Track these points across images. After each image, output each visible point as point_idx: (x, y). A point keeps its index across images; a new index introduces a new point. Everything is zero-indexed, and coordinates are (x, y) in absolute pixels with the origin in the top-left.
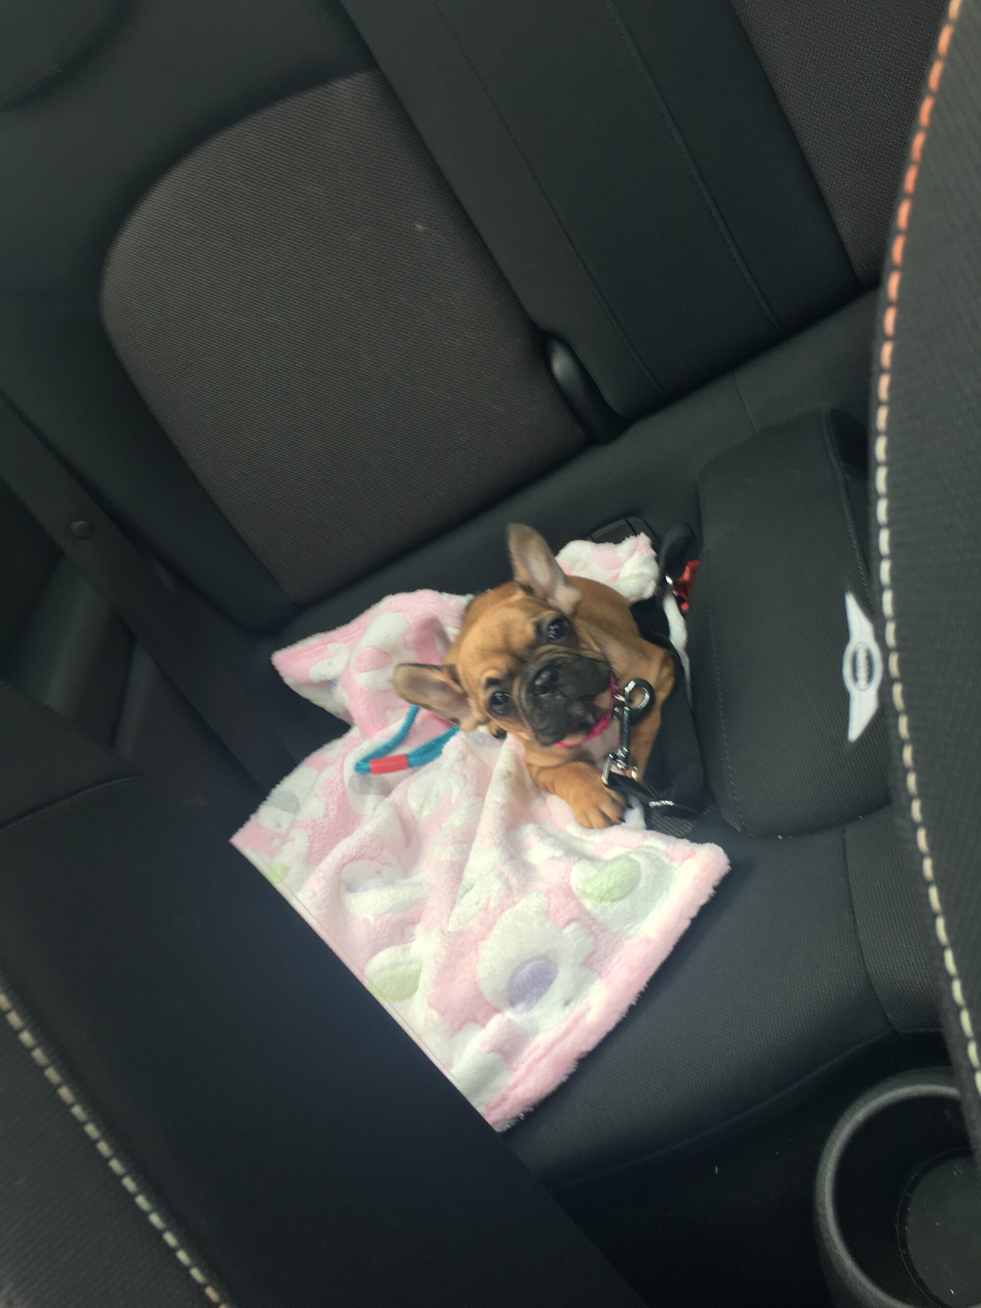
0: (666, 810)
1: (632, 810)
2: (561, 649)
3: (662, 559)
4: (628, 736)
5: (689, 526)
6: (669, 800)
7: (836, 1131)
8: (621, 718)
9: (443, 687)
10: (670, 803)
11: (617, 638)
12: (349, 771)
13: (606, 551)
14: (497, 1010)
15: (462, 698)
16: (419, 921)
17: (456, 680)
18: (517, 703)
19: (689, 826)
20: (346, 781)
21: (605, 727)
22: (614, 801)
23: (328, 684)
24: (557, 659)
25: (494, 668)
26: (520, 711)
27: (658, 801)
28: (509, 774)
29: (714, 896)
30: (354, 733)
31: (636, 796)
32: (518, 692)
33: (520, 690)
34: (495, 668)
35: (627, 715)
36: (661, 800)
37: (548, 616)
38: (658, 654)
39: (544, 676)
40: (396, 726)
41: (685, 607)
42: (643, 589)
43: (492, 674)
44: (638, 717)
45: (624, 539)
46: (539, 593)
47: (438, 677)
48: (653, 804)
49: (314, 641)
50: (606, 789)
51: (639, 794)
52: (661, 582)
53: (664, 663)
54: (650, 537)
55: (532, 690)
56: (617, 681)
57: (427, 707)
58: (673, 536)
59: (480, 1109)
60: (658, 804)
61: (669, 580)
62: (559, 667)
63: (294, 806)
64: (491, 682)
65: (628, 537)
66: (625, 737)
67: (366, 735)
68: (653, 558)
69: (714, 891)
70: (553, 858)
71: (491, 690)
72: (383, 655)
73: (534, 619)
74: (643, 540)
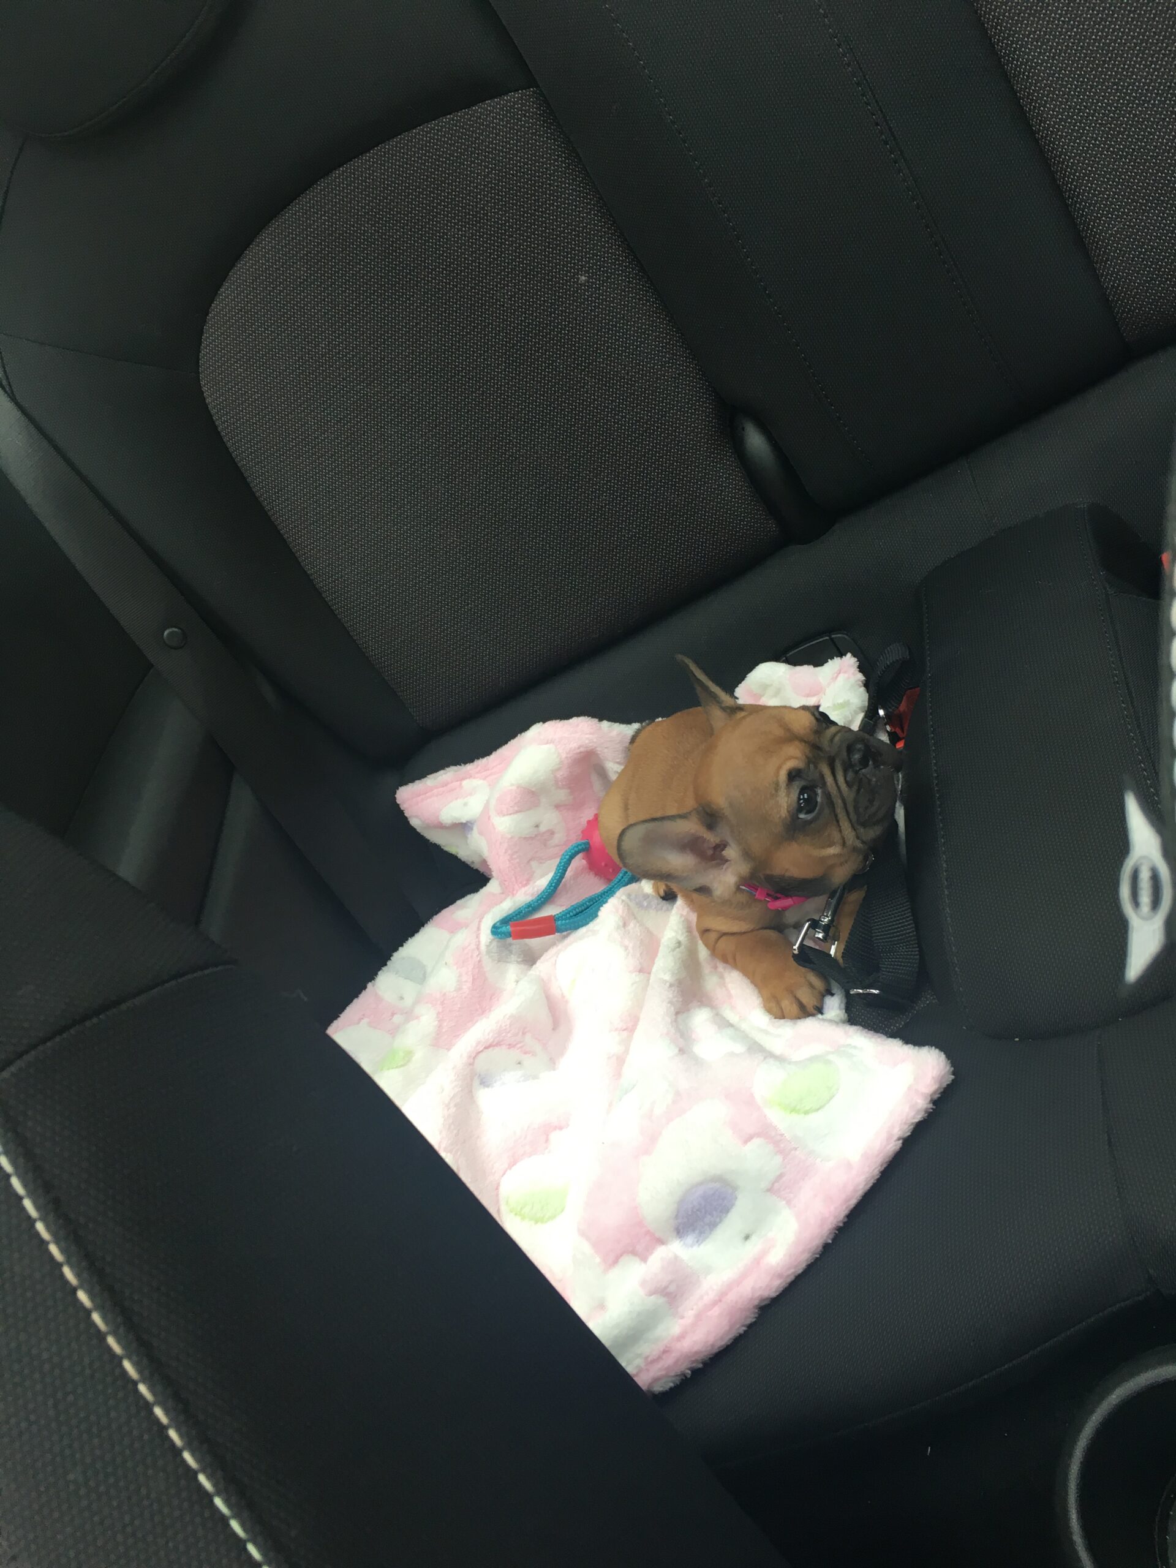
0: (871, 1001)
1: (832, 998)
3: (872, 685)
5: (908, 646)
6: (875, 988)
10: (876, 992)
13: (806, 672)
14: (661, 1242)
16: (566, 1126)
19: (900, 1020)
20: (483, 948)
22: (811, 985)
23: (463, 828)
28: (679, 944)
29: (931, 1110)
30: (492, 887)
31: (838, 980)
36: (864, 987)
40: (542, 882)
41: (901, 746)
42: (849, 722)
45: (826, 661)
48: (857, 991)
49: (447, 776)
50: (797, 966)
51: (842, 978)
52: (871, 714)
54: (858, 658)
58: (887, 658)
60: (862, 991)
61: (881, 712)
63: (420, 975)
65: (831, 659)
67: (507, 891)
68: (861, 683)
70: (732, 1054)
72: (529, 795)
74: (849, 661)
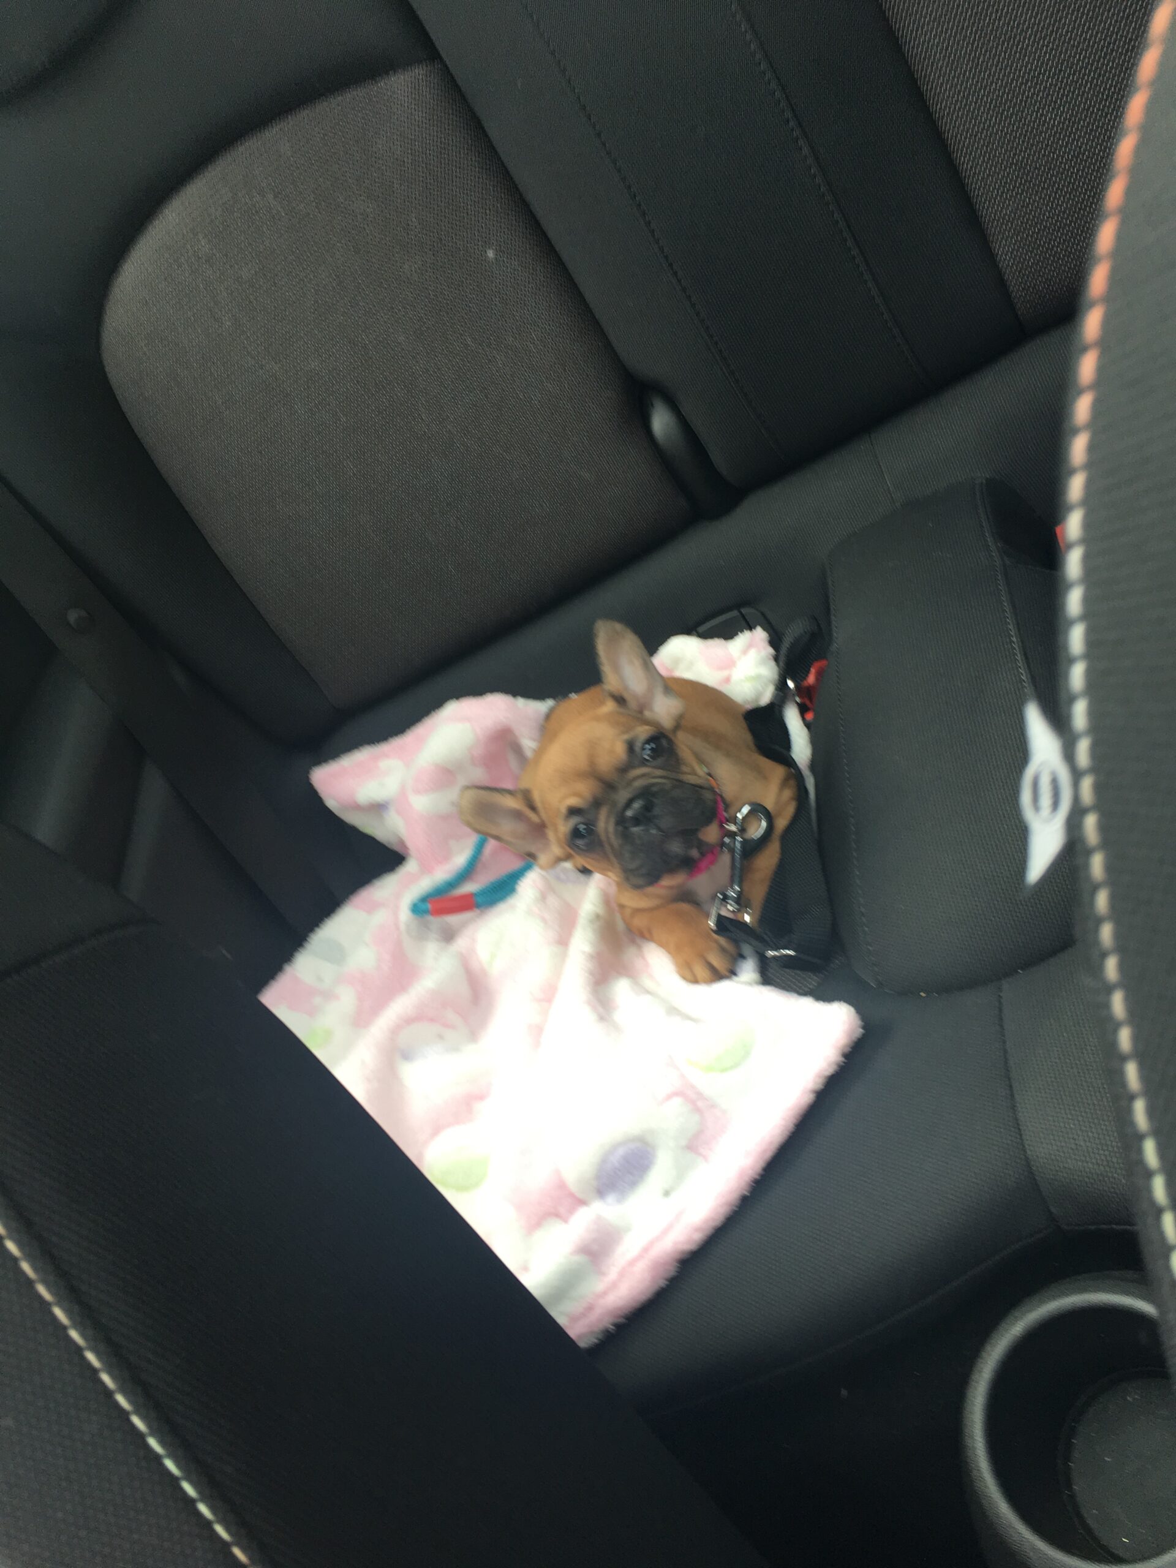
0: (786, 962)
1: (745, 961)
2: (659, 772)
3: (782, 658)
4: (741, 872)
5: (815, 618)
6: (789, 949)
7: (988, 1348)
8: (732, 851)
9: (517, 815)
10: (791, 953)
11: (728, 754)
12: (405, 914)
13: (716, 647)
14: (582, 1202)
15: (540, 829)
16: (487, 1096)
17: (533, 808)
18: (603, 837)
19: (813, 980)
20: (402, 927)
21: (712, 862)
22: (723, 950)
23: (378, 808)
24: (653, 785)
25: (576, 794)
26: (607, 847)
27: (776, 950)
28: (598, 916)
29: (843, 1064)
30: (410, 867)
31: (750, 944)
32: (605, 824)
33: (607, 822)
34: (578, 794)
35: (739, 848)
36: (780, 949)
37: (643, 732)
38: (778, 772)
39: (637, 805)
40: (460, 859)
41: (810, 716)
42: (759, 695)
43: (573, 801)
44: (752, 849)
45: (736, 634)
46: (633, 704)
47: (511, 803)
48: (771, 953)
49: (362, 756)
50: (715, 936)
51: (754, 942)
52: (781, 686)
53: (784, 783)
54: (768, 632)
55: (621, 821)
56: (727, 806)
57: (497, 838)
58: (795, 631)
59: (562, 1321)
60: (776, 953)
61: (791, 684)
62: (654, 795)
63: (337, 955)
64: (573, 811)
65: (741, 632)
66: (737, 872)
67: (426, 869)
68: (772, 658)
69: (843, 1059)
71: (574, 821)
72: (445, 774)
73: (626, 737)
74: (759, 635)
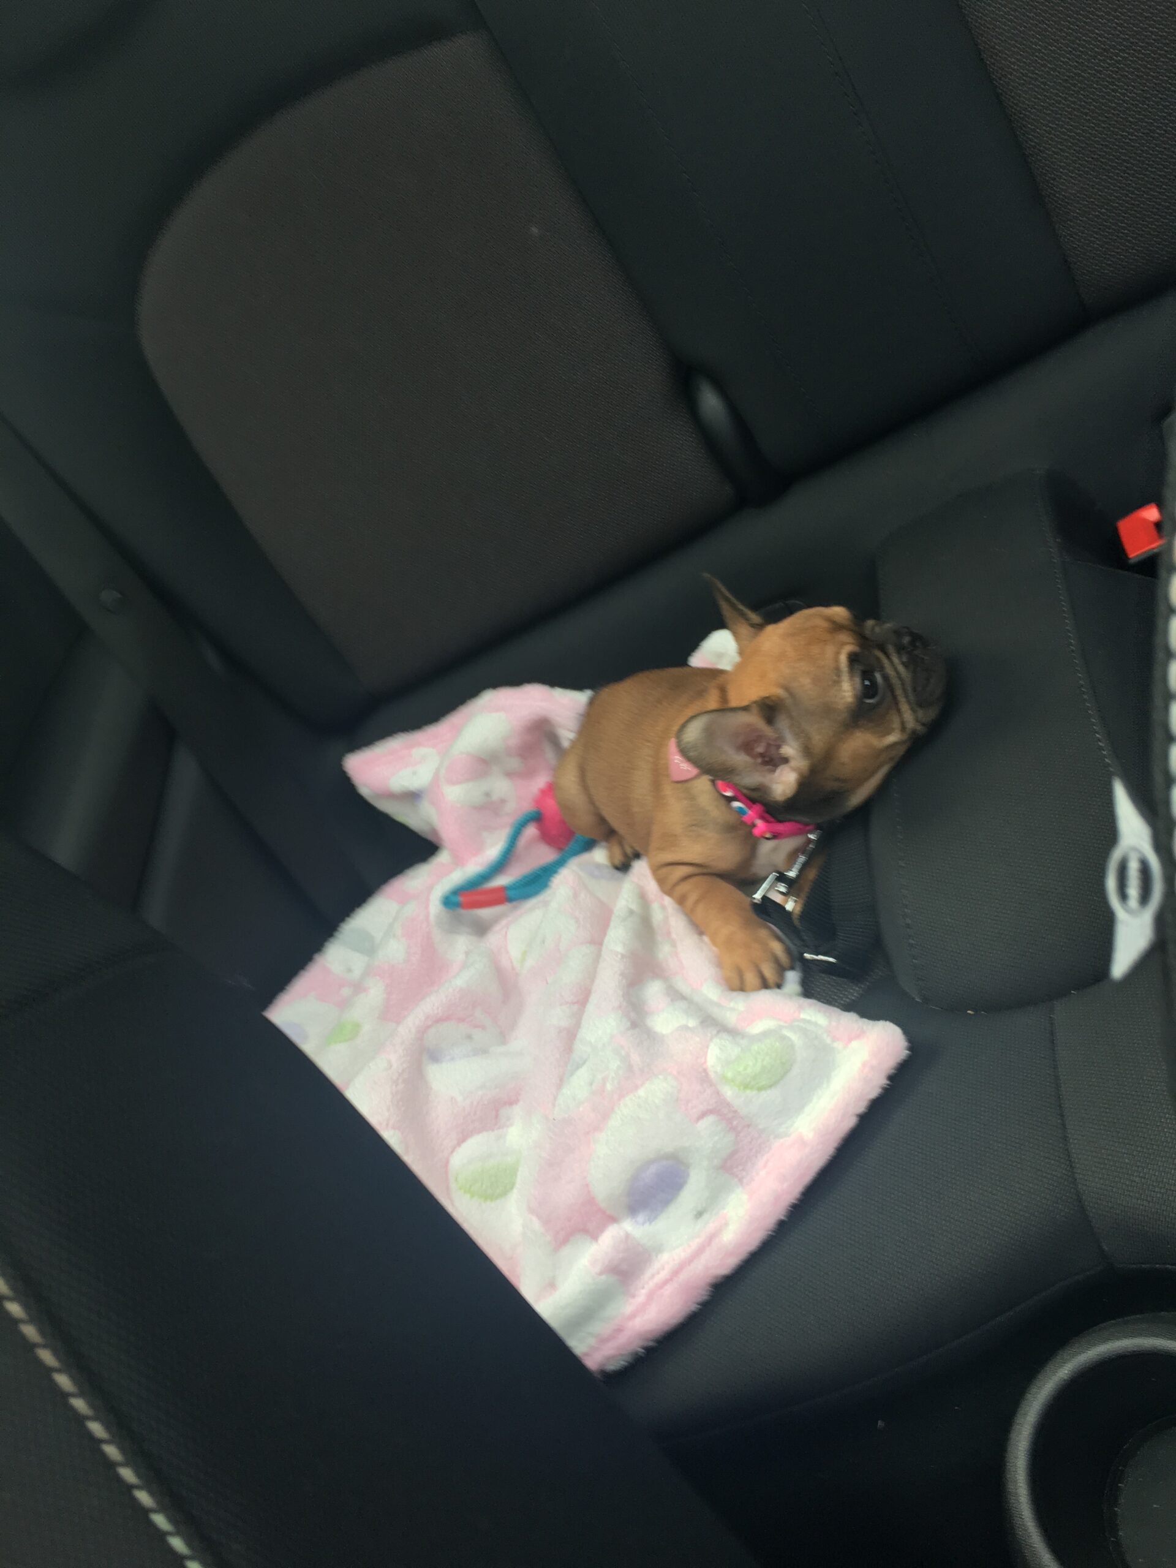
0: (825, 968)
6: (829, 955)
10: (831, 960)
12: (435, 906)
14: (613, 1219)
16: (516, 1101)
19: (854, 992)
20: (432, 918)
23: (412, 797)
27: (815, 954)
28: (631, 913)
29: (888, 1087)
30: (443, 858)
40: (493, 851)
48: (811, 958)
49: (396, 744)
60: (815, 957)
63: (369, 947)
67: (458, 861)
70: (686, 1028)
72: (479, 762)
